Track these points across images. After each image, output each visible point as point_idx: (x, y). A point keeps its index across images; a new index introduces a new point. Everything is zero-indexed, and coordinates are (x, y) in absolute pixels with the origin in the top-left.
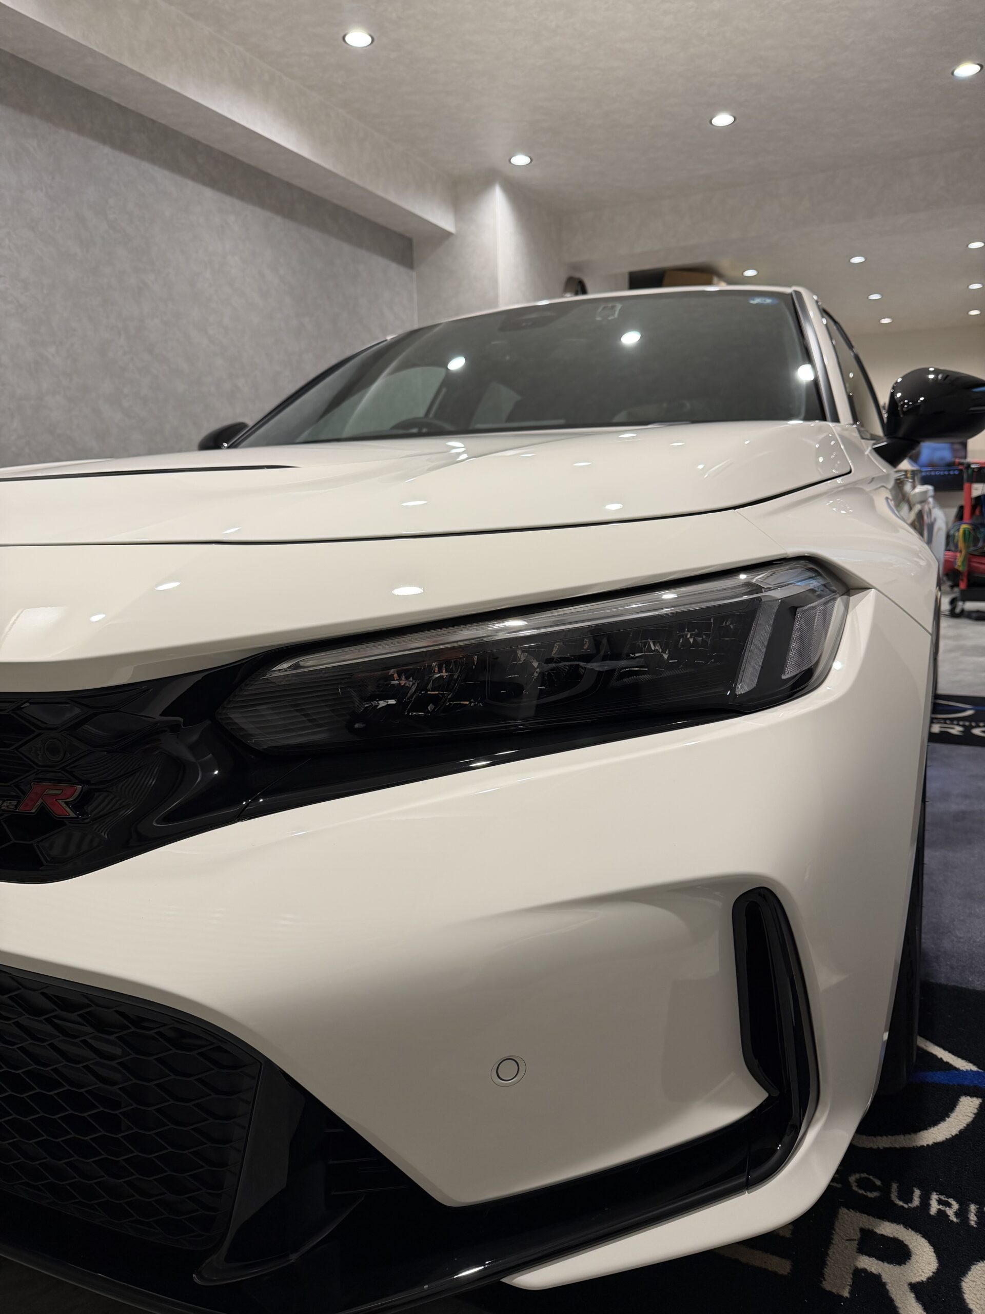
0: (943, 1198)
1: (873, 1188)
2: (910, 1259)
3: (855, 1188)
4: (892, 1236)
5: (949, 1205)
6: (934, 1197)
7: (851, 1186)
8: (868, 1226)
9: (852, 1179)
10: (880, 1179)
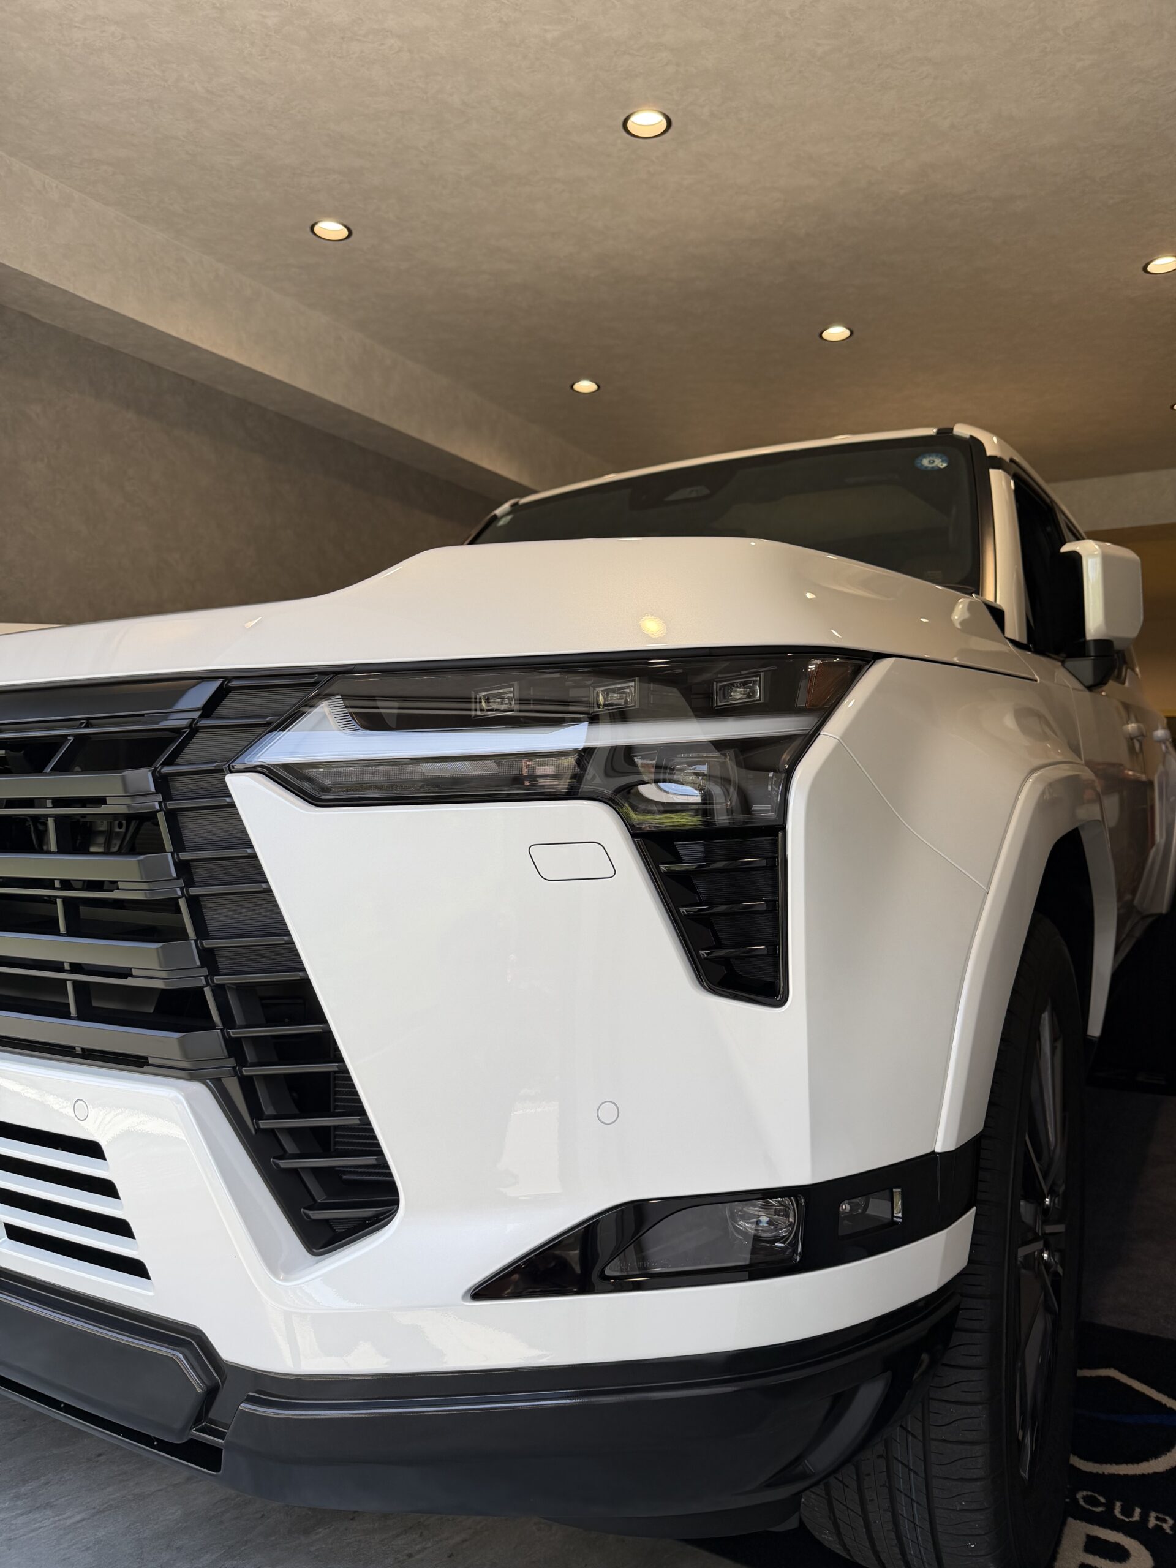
0: (1160, 1515)
1: (1099, 1504)
2: (1129, 1559)
3: (1082, 1502)
4: (1113, 1541)
5: (1165, 1521)
6: (1153, 1515)
7: (1078, 1502)
8: (1092, 1533)
9: (1080, 1495)
10: (1105, 1498)
